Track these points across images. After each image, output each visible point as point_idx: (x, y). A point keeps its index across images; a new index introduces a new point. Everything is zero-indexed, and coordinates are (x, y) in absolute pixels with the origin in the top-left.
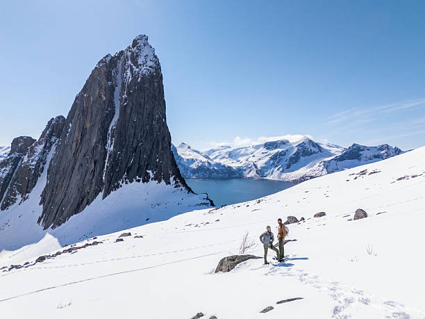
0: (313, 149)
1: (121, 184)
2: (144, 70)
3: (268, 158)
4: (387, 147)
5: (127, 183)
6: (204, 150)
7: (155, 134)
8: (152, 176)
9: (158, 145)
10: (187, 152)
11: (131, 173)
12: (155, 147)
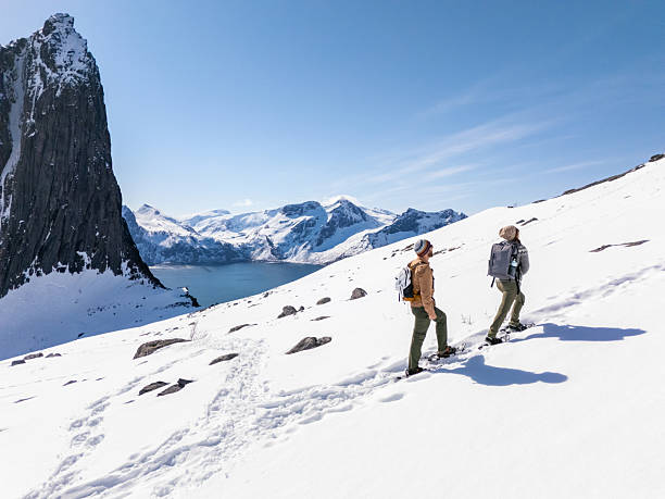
0: (355, 216)
1: (27, 276)
2: (67, 76)
3: (289, 230)
4: (451, 213)
5: (38, 274)
6: (184, 216)
7: (91, 188)
8: (87, 260)
9: (97, 207)
10: (154, 221)
11: (46, 258)
12: (92, 210)
